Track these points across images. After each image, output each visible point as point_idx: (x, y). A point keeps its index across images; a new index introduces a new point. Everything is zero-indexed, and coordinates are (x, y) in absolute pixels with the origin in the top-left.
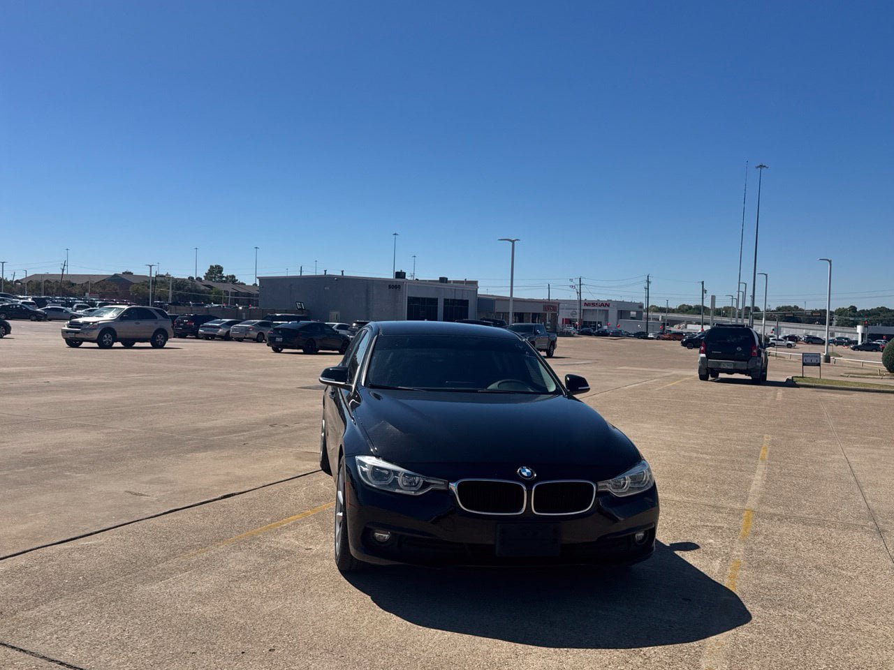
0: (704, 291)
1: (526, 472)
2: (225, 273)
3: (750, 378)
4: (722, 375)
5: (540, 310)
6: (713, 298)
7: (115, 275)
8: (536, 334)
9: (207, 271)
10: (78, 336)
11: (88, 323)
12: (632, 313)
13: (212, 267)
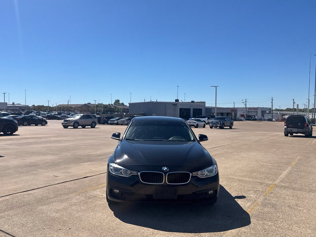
0: (294, 103)
1: (165, 169)
2: (120, 102)
3: (304, 135)
4: (294, 134)
5: (230, 112)
6: (298, 105)
7: (85, 104)
8: (225, 120)
9: (114, 102)
10: (67, 124)
11: (70, 120)
12: (267, 112)
13: (116, 100)
